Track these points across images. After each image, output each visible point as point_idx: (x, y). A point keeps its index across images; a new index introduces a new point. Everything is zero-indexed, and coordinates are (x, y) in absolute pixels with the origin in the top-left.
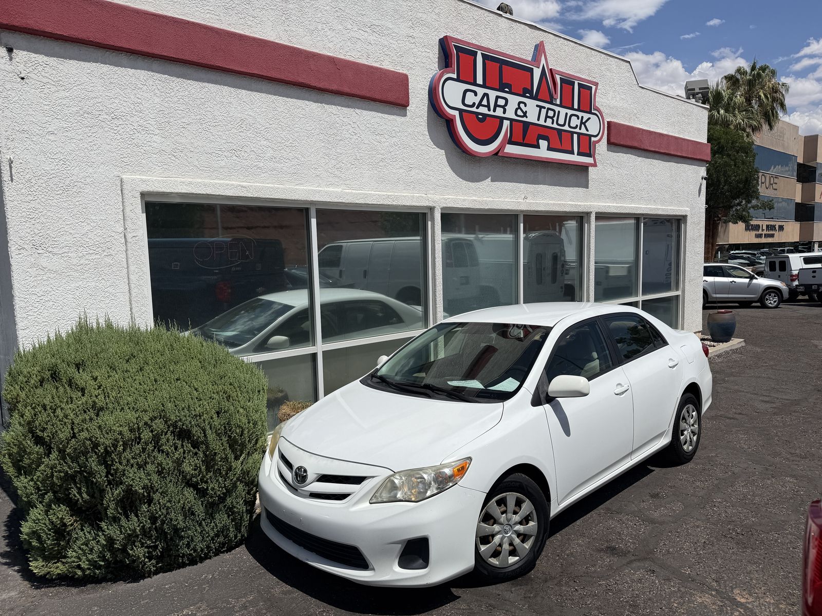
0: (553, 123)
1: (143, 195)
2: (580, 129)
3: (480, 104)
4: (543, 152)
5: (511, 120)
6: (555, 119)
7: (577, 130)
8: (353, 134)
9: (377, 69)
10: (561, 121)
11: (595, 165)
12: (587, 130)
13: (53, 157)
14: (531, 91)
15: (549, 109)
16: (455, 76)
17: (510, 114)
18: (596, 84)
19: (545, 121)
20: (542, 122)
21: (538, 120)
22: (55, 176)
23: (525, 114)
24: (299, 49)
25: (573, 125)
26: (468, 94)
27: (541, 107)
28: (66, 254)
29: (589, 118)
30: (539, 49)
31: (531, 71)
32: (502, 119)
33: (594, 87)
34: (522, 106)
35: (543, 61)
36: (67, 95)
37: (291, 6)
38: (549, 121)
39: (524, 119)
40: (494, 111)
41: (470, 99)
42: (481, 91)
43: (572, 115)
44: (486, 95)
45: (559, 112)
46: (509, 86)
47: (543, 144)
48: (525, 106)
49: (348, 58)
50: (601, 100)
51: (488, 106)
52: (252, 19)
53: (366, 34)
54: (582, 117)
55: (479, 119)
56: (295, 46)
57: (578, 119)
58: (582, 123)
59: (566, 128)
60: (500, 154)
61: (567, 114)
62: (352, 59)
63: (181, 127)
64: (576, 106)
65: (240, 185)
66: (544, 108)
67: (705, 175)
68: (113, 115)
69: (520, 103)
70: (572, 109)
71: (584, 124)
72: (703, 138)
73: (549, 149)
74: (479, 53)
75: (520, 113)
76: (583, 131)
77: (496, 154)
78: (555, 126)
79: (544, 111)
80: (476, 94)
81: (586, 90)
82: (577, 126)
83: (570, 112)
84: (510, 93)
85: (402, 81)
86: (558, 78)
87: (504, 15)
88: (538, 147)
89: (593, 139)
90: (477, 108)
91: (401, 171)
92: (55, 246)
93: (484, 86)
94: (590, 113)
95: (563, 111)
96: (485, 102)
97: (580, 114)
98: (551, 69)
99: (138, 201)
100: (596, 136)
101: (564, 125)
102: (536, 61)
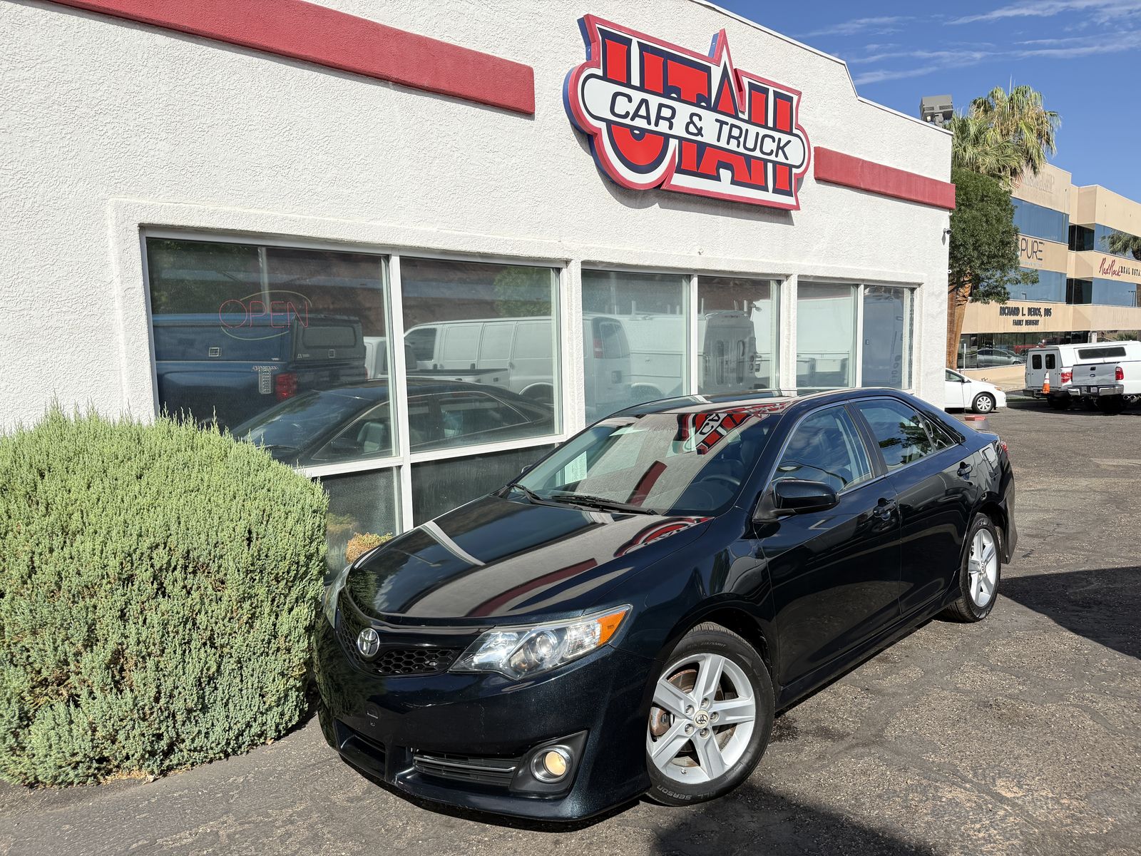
0: (738, 146)
1: (143, 227)
2: (777, 156)
3: (636, 115)
4: (724, 185)
5: (680, 139)
6: (742, 140)
7: (773, 157)
8: (454, 149)
9: (488, 57)
10: (750, 144)
11: (797, 208)
12: (787, 158)
13: (7, 167)
14: (708, 100)
15: (733, 126)
16: (600, 72)
17: (679, 130)
18: (799, 94)
19: (728, 143)
20: (723, 144)
21: (719, 140)
22: (8, 195)
23: (700, 132)
24: (374, 23)
25: (766, 149)
26: (619, 98)
27: (722, 123)
28: (25, 312)
29: (789, 142)
30: (720, 41)
31: (708, 70)
32: (667, 137)
33: (795, 98)
34: (695, 119)
35: (725, 58)
36: (27, 75)
38: (733, 142)
39: (699, 138)
40: (657, 124)
41: (622, 106)
42: (637, 96)
43: (765, 136)
44: (644, 101)
45: (747, 130)
46: (678, 91)
47: (725, 174)
48: (700, 119)
49: (445, 40)
50: (805, 115)
51: (648, 118)
53: (472, 7)
54: (780, 139)
55: (635, 136)
56: (369, 19)
57: (774, 141)
58: (779, 148)
59: (757, 153)
60: (663, 187)
61: (758, 134)
62: (452, 42)
63: (200, 130)
64: (770, 124)
65: (287, 218)
66: (727, 124)
67: (948, 227)
68: (96, 109)
69: (692, 115)
70: (766, 127)
71: (782, 149)
72: (945, 176)
73: (734, 182)
74: (635, 41)
75: (692, 129)
76: (781, 158)
77: (660, 186)
78: (741, 150)
79: (726, 129)
80: (630, 100)
81: (785, 102)
82: (772, 151)
83: (763, 132)
84: (679, 100)
85: (524, 76)
86: (745, 81)
88: (718, 178)
89: (794, 171)
90: (632, 119)
92: (9, 299)
93: (641, 89)
94: (791, 133)
95: (753, 130)
96: (643, 112)
97: (777, 135)
98: (735, 70)
99: (135, 236)
100: (798, 167)
101: (754, 150)
102: (715, 57)
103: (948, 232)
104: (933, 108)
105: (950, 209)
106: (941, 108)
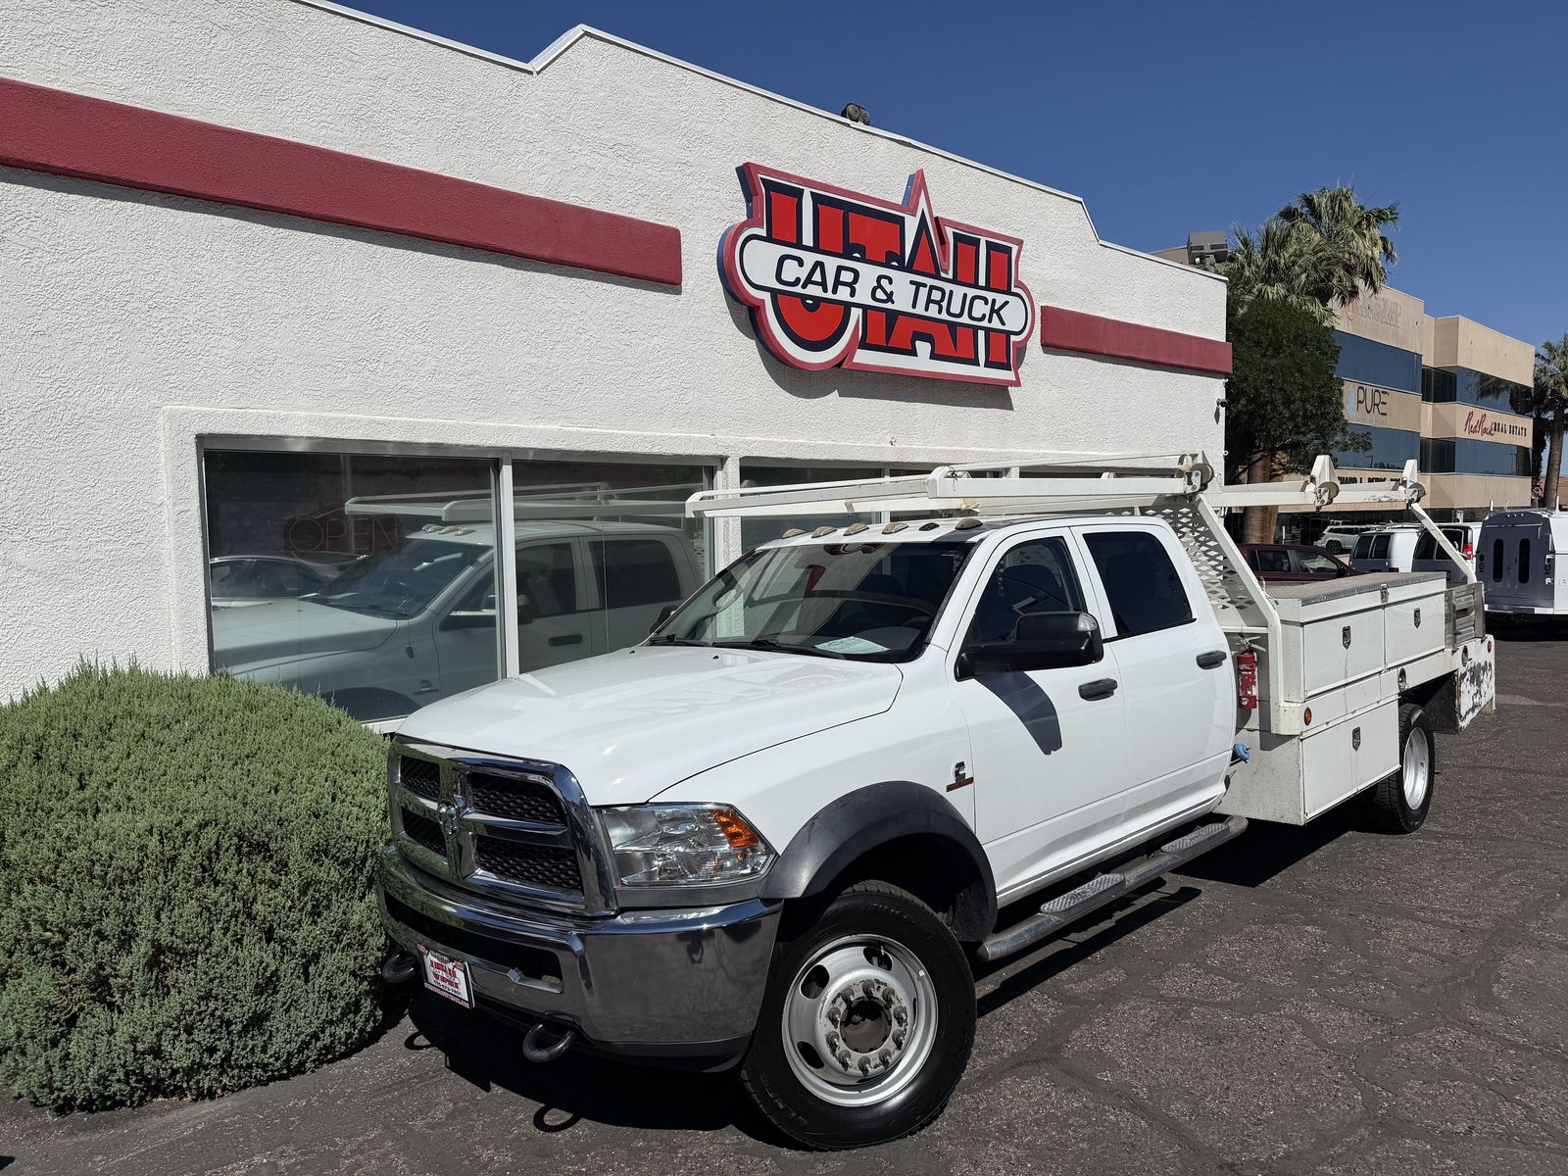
0: (940, 312)
1: (200, 439)
2: (990, 321)
3: (809, 281)
4: (922, 361)
5: (865, 308)
6: (944, 304)
7: (985, 323)
8: (580, 331)
9: (624, 219)
10: (956, 308)
11: (1017, 383)
12: (1003, 323)
13: (44, 375)
14: (900, 258)
15: (932, 288)
16: (763, 232)
17: (863, 296)
18: (1020, 243)
19: (927, 309)
20: (920, 310)
21: (914, 306)
22: (45, 407)
23: (890, 297)
24: (484, 186)
25: (976, 314)
26: (787, 262)
27: (919, 285)
28: (60, 543)
29: (1007, 303)
30: (917, 184)
31: (901, 221)
32: (847, 306)
33: (1015, 248)
34: (884, 282)
35: (922, 205)
37: (471, 114)
38: (934, 308)
39: (888, 306)
40: (835, 291)
41: (791, 271)
42: (810, 258)
43: (974, 298)
44: (819, 264)
45: (951, 292)
46: (861, 249)
47: (923, 348)
48: (891, 282)
49: (571, 201)
50: (1028, 269)
51: (823, 284)
52: (401, 136)
53: (605, 160)
54: (994, 301)
55: (807, 306)
56: (478, 181)
57: (986, 303)
58: (993, 310)
59: (965, 319)
60: (843, 366)
61: (965, 295)
62: (579, 203)
63: (272, 321)
64: (982, 282)
65: (374, 421)
66: (925, 285)
67: (1222, 396)
68: (151, 302)
69: (880, 278)
70: (976, 286)
71: (998, 312)
72: (1217, 332)
73: (934, 356)
74: (807, 192)
75: (880, 294)
76: (996, 324)
77: (839, 365)
78: (944, 316)
79: (923, 292)
80: (801, 263)
81: (1001, 253)
82: (984, 316)
83: (971, 292)
84: (863, 260)
85: (669, 241)
86: (949, 232)
87: (853, 124)
88: (913, 352)
89: (1013, 338)
90: (804, 287)
91: (668, 393)
92: (41, 528)
93: (815, 249)
94: (1008, 292)
95: (959, 291)
96: (817, 277)
97: (990, 296)
98: (936, 218)
99: (191, 451)
100: (1018, 333)
101: (960, 315)
102: (910, 204)
103: (1223, 404)
104: (1202, 248)
105: (1225, 375)
106: (1213, 247)
